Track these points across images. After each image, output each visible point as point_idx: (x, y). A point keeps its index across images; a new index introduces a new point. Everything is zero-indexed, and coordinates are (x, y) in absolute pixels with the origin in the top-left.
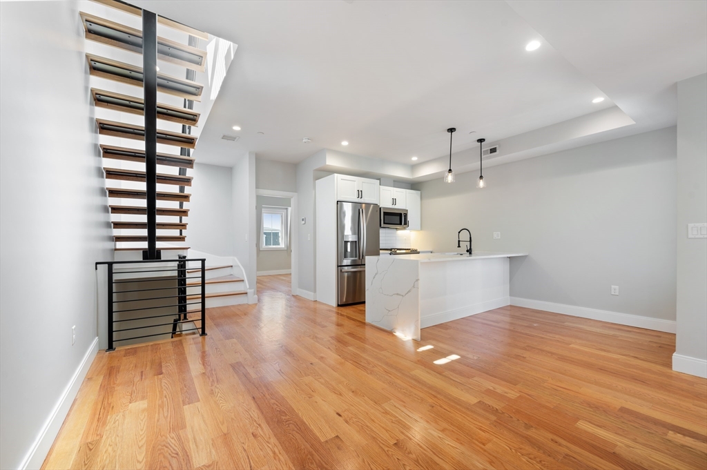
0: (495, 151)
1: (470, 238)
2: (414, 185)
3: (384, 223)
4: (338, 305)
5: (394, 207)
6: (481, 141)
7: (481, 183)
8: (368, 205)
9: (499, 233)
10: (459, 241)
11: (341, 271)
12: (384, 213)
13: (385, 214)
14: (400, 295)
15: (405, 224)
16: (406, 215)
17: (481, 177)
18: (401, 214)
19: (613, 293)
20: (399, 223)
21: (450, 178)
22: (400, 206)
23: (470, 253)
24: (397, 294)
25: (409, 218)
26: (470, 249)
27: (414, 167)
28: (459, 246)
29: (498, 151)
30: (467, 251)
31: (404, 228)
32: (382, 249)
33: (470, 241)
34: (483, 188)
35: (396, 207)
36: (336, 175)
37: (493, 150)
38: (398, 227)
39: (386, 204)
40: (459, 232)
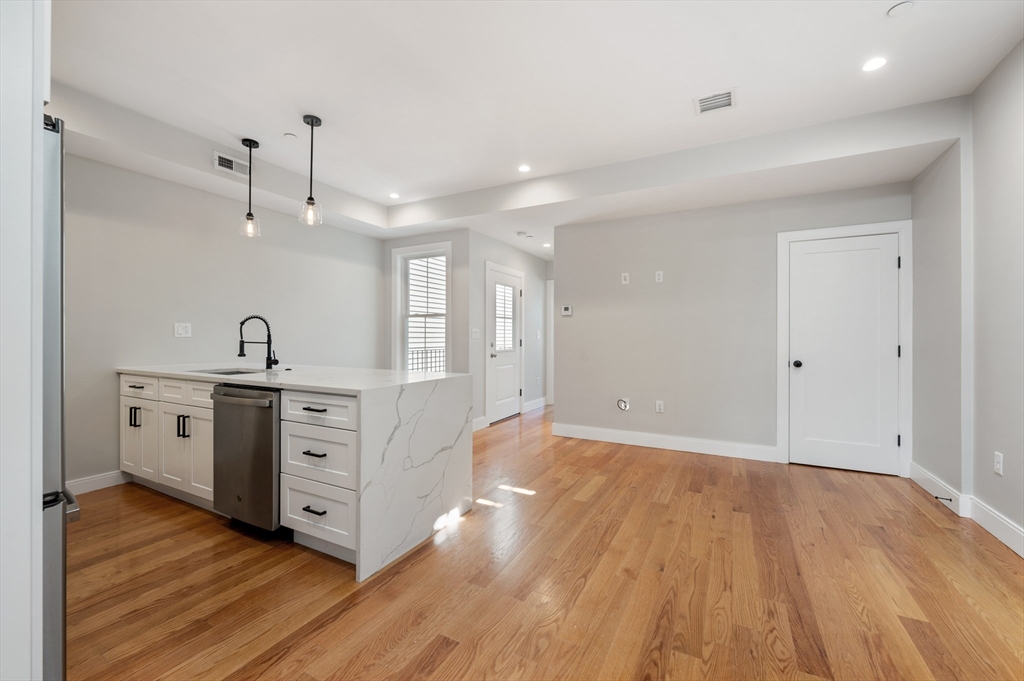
1: (269, 336)
9: (189, 325)
10: (242, 343)
17: (250, 215)
28: (242, 354)
30: (276, 362)
33: (269, 342)
40: (242, 323)
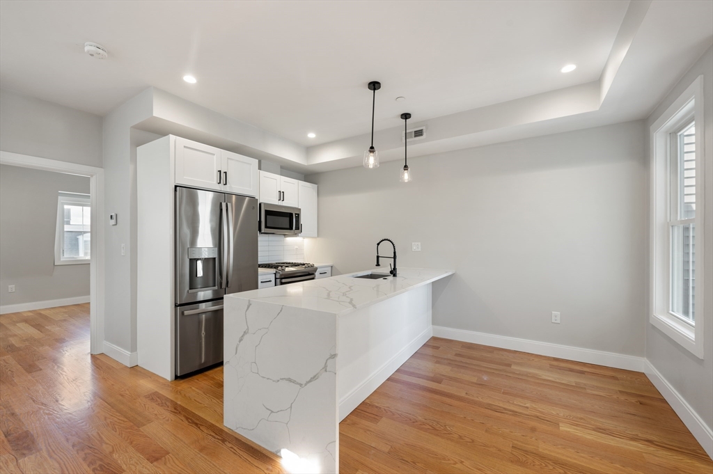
0: (422, 135)
1: (395, 253)
2: (309, 176)
3: (266, 227)
4: (177, 377)
5: (280, 203)
6: (406, 116)
7: (406, 176)
8: (241, 197)
9: (419, 244)
10: (378, 257)
11: (183, 313)
12: (266, 211)
13: (268, 213)
14: (294, 382)
15: (297, 228)
16: (298, 216)
17: (406, 167)
18: (291, 215)
19: (553, 321)
20: (288, 227)
21: (372, 161)
22: (290, 202)
23: (395, 275)
24: (289, 380)
25: (303, 221)
26: (395, 269)
27: (309, 149)
28: (378, 265)
29: (425, 134)
30: (390, 272)
31: (296, 235)
32: (261, 266)
33: (395, 257)
34: (409, 182)
35: (284, 204)
36: (172, 137)
37: (419, 133)
38: (286, 232)
39: (269, 198)
40: (378, 244)
